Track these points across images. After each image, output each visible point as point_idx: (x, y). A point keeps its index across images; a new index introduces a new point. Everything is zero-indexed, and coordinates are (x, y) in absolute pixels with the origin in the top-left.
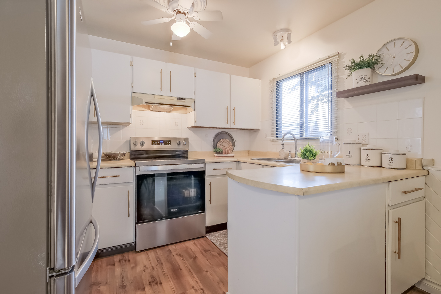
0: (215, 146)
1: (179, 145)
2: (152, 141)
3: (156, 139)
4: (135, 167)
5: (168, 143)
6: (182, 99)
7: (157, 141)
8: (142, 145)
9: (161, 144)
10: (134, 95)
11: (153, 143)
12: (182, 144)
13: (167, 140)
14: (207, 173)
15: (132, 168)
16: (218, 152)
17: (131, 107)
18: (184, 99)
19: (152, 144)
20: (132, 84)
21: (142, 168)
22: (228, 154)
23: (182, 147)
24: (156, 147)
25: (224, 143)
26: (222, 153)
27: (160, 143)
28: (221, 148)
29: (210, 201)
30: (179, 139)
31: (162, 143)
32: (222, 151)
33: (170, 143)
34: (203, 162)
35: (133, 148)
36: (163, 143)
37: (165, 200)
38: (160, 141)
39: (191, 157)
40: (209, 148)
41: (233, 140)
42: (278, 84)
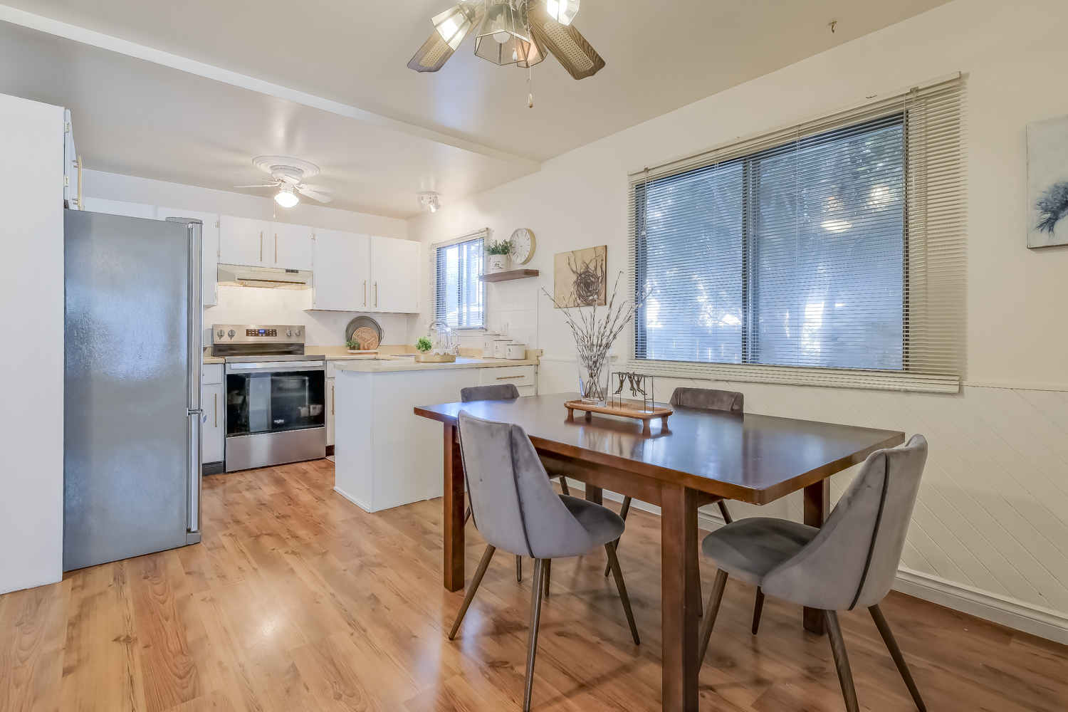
0: (349, 338)
1: (290, 336)
2: (248, 331)
3: (252, 327)
4: (224, 364)
5: (272, 334)
6: (292, 271)
7: (255, 331)
8: (231, 336)
9: (260, 335)
10: (220, 267)
11: (249, 333)
12: (294, 335)
13: (271, 329)
14: (328, 374)
15: (220, 365)
16: (353, 346)
17: (216, 284)
18: (297, 272)
19: (247, 335)
20: (219, 252)
21: (233, 366)
22: (368, 349)
23: (294, 340)
24: (252, 340)
25: (364, 334)
26: (359, 349)
27: (259, 332)
28: (359, 341)
29: (333, 411)
30: (290, 327)
31: (261, 333)
32: (359, 345)
33: (276, 333)
34: (322, 358)
35: (218, 341)
36: (265, 333)
37: (268, 411)
38: (259, 330)
39: (308, 352)
40: (340, 340)
41: (379, 330)
42: (440, 251)
